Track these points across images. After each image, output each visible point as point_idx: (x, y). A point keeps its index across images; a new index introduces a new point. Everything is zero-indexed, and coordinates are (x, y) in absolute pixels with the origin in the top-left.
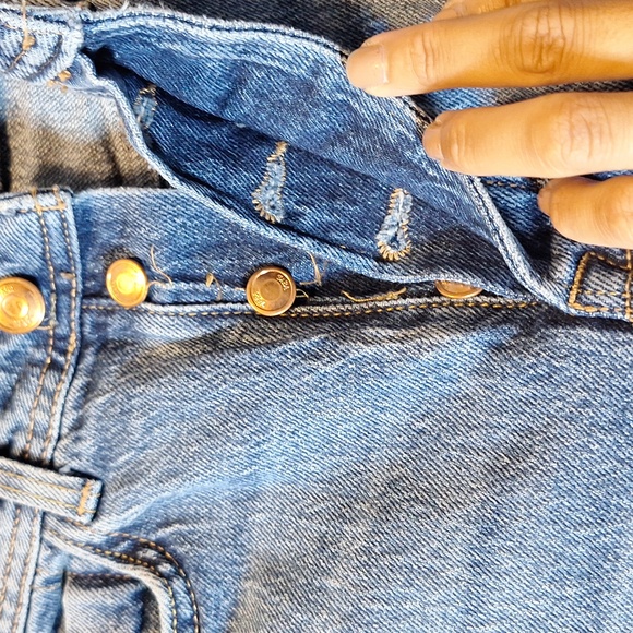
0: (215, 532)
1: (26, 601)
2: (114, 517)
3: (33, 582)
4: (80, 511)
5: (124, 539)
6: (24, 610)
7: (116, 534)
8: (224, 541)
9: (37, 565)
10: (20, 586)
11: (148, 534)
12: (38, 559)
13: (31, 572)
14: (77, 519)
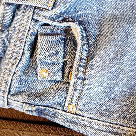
0: (92, 13)
1: (24, 41)
2: (59, 8)
3: (27, 34)
4: (49, 5)
5: (61, 17)
6: (24, 43)
7: (59, 14)
8: (95, 15)
9: (29, 28)
10: (23, 35)
11: (69, 15)
12: (30, 26)
13: (27, 31)
14: (47, 8)
